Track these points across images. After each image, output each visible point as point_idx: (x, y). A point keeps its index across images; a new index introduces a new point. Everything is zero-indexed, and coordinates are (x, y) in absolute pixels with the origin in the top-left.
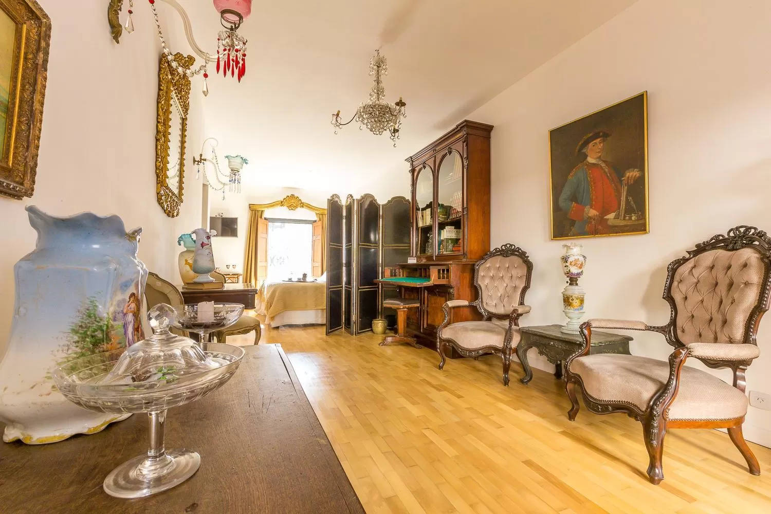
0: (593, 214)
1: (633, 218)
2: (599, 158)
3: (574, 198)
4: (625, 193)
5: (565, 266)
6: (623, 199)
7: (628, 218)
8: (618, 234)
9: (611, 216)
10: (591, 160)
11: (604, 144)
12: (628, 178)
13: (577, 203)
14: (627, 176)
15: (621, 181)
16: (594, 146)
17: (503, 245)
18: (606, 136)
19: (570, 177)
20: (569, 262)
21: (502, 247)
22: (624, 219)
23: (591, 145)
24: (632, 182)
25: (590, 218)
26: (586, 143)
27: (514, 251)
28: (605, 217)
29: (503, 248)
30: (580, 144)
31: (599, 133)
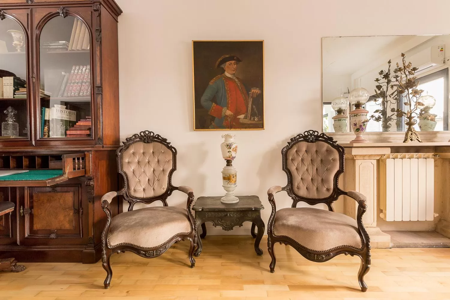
0: (229, 114)
1: (256, 119)
2: (234, 74)
3: (214, 99)
4: (251, 103)
5: (228, 152)
6: (250, 106)
7: (252, 119)
8: (247, 129)
9: (242, 117)
10: (227, 74)
11: (237, 66)
12: (253, 92)
13: (216, 103)
14: (253, 91)
15: (249, 94)
16: (230, 65)
17: (142, 132)
18: (238, 60)
19: (210, 84)
20: (232, 148)
21: (140, 133)
22: (250, 120)
23: (228, 63)
24: (255, 96)
25: (227, 116)
26: (224, 61)
27: (154, 137)
28: (238, 117)
29: (142, 134)
30: (219, 60)
31: (234, 57)
